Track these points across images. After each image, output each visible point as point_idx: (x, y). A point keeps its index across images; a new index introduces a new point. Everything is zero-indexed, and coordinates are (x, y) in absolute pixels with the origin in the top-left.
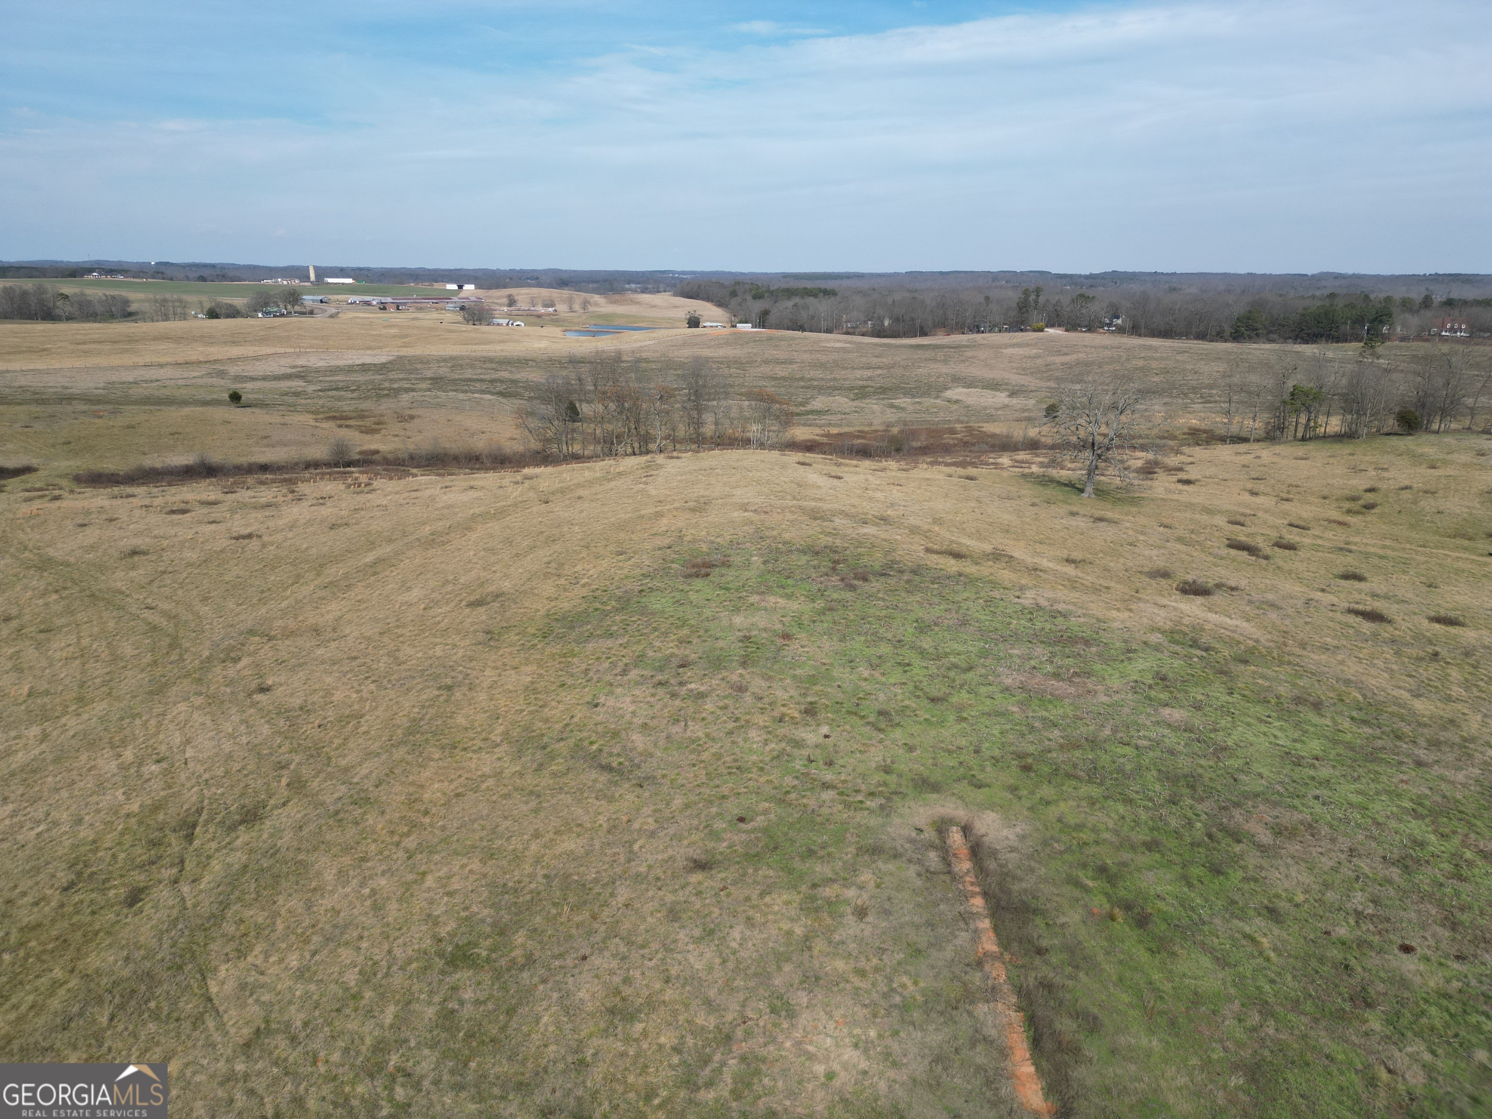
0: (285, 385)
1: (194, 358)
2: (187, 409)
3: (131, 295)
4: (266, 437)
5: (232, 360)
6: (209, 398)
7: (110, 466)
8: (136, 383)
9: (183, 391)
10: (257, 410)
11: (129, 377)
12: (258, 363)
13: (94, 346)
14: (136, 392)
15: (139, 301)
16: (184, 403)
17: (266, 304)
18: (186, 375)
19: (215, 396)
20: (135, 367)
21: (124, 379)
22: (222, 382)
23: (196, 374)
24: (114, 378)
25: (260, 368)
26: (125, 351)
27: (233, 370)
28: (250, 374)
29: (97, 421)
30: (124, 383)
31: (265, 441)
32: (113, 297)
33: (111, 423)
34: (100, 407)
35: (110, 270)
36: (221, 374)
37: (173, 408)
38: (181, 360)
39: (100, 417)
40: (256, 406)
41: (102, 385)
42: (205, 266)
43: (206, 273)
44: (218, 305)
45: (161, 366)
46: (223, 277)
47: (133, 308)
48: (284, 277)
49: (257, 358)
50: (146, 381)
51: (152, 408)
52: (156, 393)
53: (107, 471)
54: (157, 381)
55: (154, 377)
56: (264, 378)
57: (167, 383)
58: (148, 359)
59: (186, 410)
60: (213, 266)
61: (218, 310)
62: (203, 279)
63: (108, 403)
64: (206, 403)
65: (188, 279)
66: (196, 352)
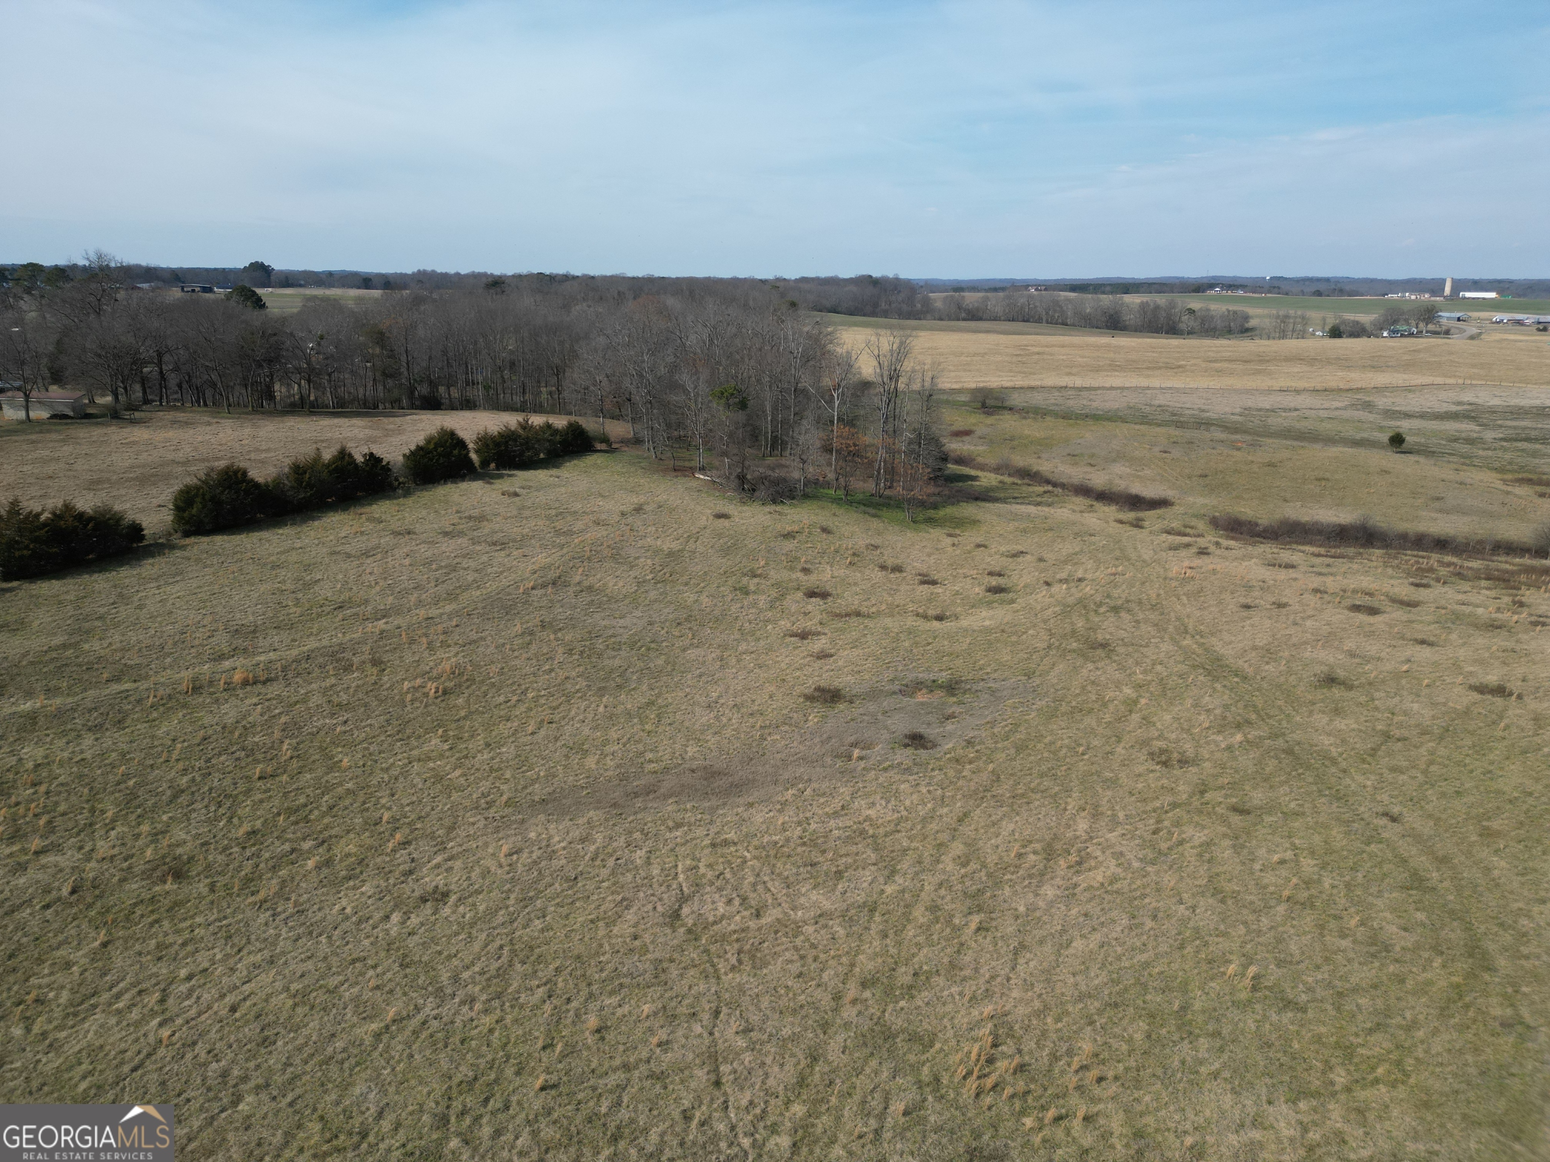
0: (1451, 426)
1: (1333, 384)
2: (1335, 449)
3: (1251, 311)
4: (1438, 499)
5: (1378, 390)
6: (1358, 436)
7: (1248, 511)
8: (1273, 411)
9: (1327, 425)
10: (1422, 459)
11: (1266, 402)
12: (1410, 396)
13: (1226, 365)
14: (1275, 422)
15: (1257, 316)
16: (1330, 440)
17: (1395, 322)
18: (1327, 405)
19: (1365, 435)
20: (1270, 391)
21: (1261, 405)
22: (1372, 417)
23: (1340, 405)
24: (1250, 404)
25: (1414, 403)
26: (1258, 372)
27: (1382, 402)
28: (1403, 409)
29: (1235, 453)
30: (1260, 410)
31: (1437, 504)
32: (1235, 312)
33: (1250, 458)
34: (1238, 437)
35: (1231, 285)
36: (1368, 406)
37: (1318, 446)
38: (1319, 386)
39: (1239, 449)
40: (1418, 452)
41: (1238, 410)
42: (1319, 280)
43: (1322, 287)
44: (1344, 322)
45: (1298, 392)
46: (1341, 292)
47: (1252, 323)
48: (1412, 291)
49: (1409, 389)
50: (1285, 410)
51: (1295, 443)
52: (1298, 425)
53: (1243, 518)
54: (1296, 410)
55: (1292, 405)
56: (1423, 416)
57: (1308, 413)
58: (1283, 383)
59: (1335, 451)
60: (1327, 280)
61: (1342, 328)
62: (1319, 293)
63: (1245, 432)
64: (1357, 443)
65: (1303, 293)
66: (1335, 378)
